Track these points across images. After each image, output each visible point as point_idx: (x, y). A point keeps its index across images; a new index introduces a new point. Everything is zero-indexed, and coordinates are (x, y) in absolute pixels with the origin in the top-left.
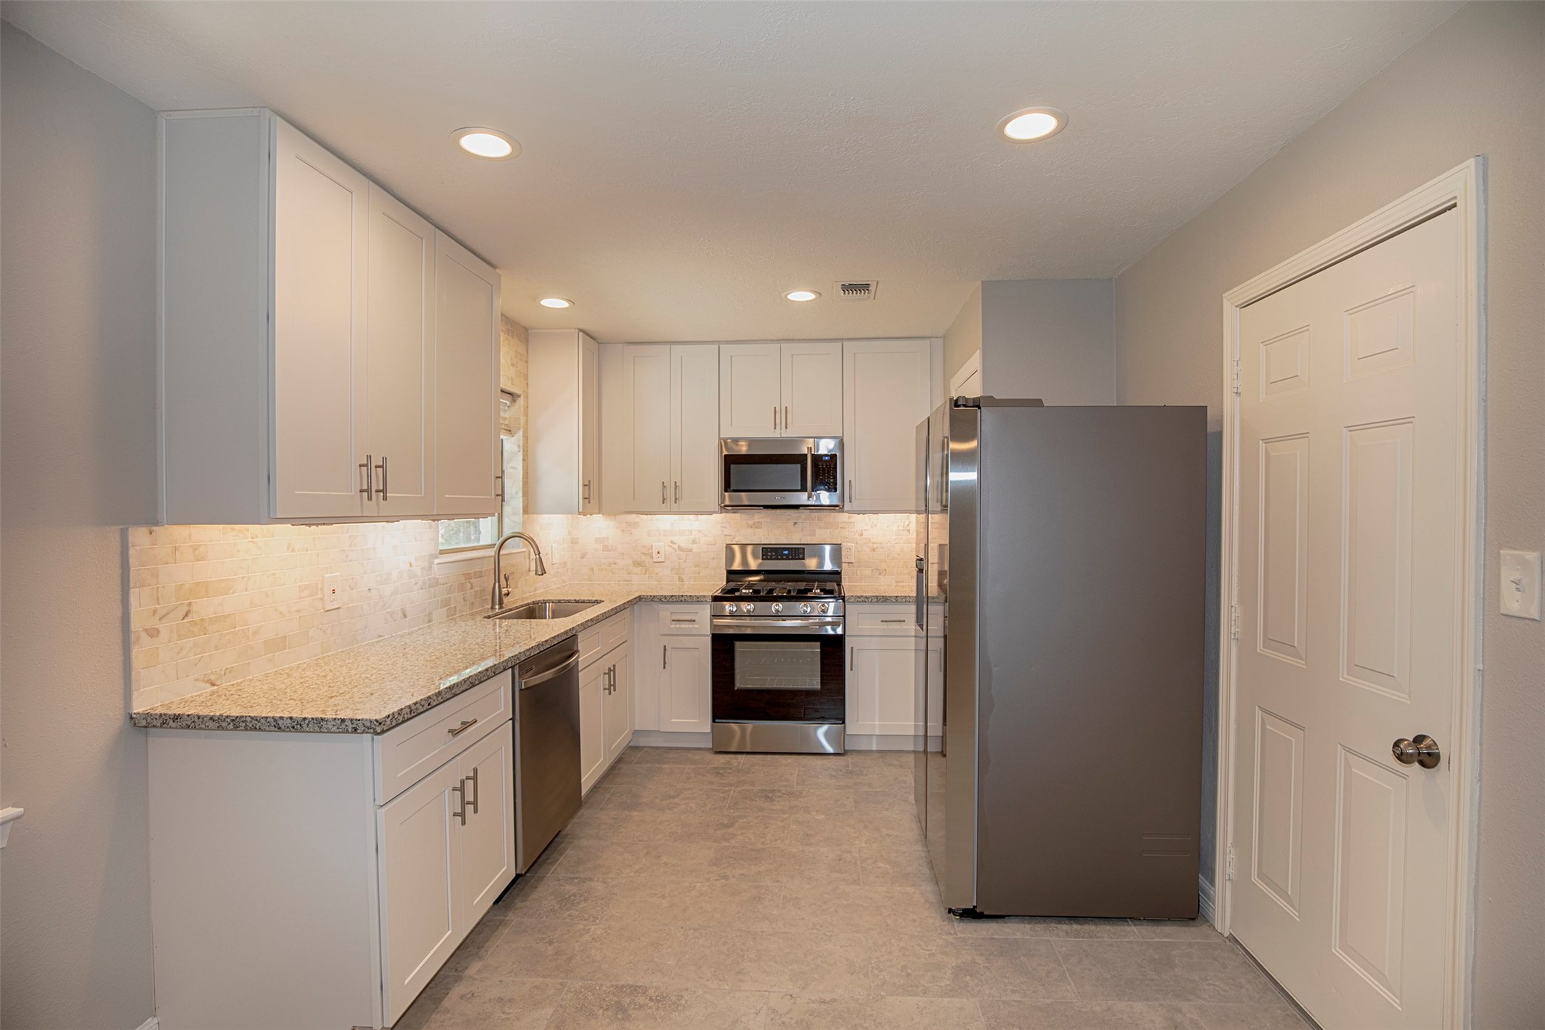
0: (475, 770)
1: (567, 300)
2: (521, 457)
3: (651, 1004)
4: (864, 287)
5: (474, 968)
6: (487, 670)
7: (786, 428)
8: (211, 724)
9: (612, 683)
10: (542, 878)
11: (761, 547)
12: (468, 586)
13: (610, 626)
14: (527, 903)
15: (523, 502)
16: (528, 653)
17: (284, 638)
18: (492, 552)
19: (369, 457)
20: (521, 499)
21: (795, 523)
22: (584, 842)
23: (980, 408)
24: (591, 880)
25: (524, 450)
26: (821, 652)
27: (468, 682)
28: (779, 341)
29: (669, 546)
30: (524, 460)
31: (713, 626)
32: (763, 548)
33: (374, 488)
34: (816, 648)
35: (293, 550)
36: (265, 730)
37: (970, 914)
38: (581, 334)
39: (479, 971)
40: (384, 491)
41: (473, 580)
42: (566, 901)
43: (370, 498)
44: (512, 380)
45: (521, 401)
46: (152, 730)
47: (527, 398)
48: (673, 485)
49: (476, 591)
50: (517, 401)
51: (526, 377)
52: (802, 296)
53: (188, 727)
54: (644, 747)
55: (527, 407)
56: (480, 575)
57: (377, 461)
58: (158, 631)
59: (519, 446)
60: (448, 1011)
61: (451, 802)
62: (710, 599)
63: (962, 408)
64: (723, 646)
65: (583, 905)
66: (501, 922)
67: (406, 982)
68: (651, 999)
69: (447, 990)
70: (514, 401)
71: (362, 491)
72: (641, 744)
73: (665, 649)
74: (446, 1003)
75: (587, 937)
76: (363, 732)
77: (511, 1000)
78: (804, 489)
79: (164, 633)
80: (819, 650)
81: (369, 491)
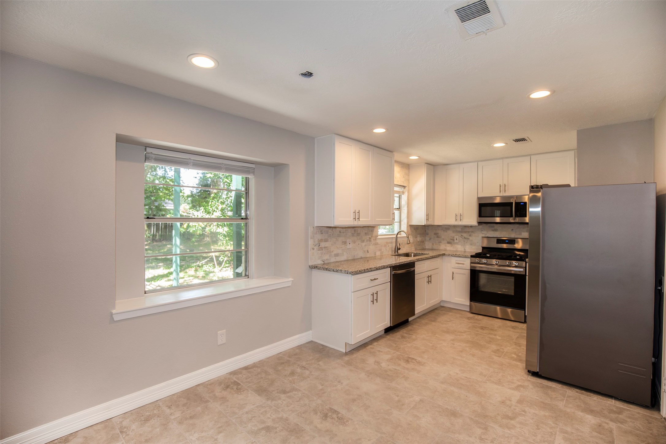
0: (377, 292)
1: (417, 156)
2: (406, 206)
3: (416, 363)
4: (523, 140)
5: (375, 344)
6: (382, 266)
7: (505, 192)
8: (322, 269)
9: (430, 280)
10: (399, 331)
11: (496, 239)
12: (388, 246)
13: (430, 262)
14: (393, 335)
15: (407, 220)
16: (395, 264)
17: (338, 254)
18: (395, 236)
19: (355, 210)
20: (406, 220)
21: (512, 230)
22: (414, 326)
23: (542, 189)
24: (412, 335)
25: (407, 204)
26: (515, 281)
27: (376, 268)
28: (502, 158)
29: (461, 237)
30: (407, 207)
31: (471, 267)
32: (497, 239)
33: (357, 218)
34: (512, 279)
35: (341, 233)
36: (331, 271)
37: (535, 374)
38: (426, 164)
39: (376, 345)
40: (359, 218)
41: (389, 244)
42: (403, 337)
43: (355, 220)
44: (403, 182)
45: (407, 188)
46: (313, 269)
47: (409, 187)
48: (460, 215)
49: (390, 248)
50: (406, 188)
51: (409, 180)
52: (499, 145)
53: (318, 269)
54: (446, 307)
55: (409, 190)
56: (392, 243)
57: (357, 211)
58: (314, 249)
59: (406, 203)
60: (367, 349)
61: (370, 298)
62: (470, 257)
63: (535, 189)
64: (474, 274)
65: (407, 339)
66: (385, 337)
67: (357, 336)
68: (416, 362)
69: (368, 346)
70: (405, 188)
71: (354, 219)
72: (445, 306)
73: (453, 273)
74: (367, 348)
75: (406, 346)
76: (349, 274)
77: (382, 352)
78: (512, 216)
79: (315, 249)
80: (513, 280)
81: (355, 219)
